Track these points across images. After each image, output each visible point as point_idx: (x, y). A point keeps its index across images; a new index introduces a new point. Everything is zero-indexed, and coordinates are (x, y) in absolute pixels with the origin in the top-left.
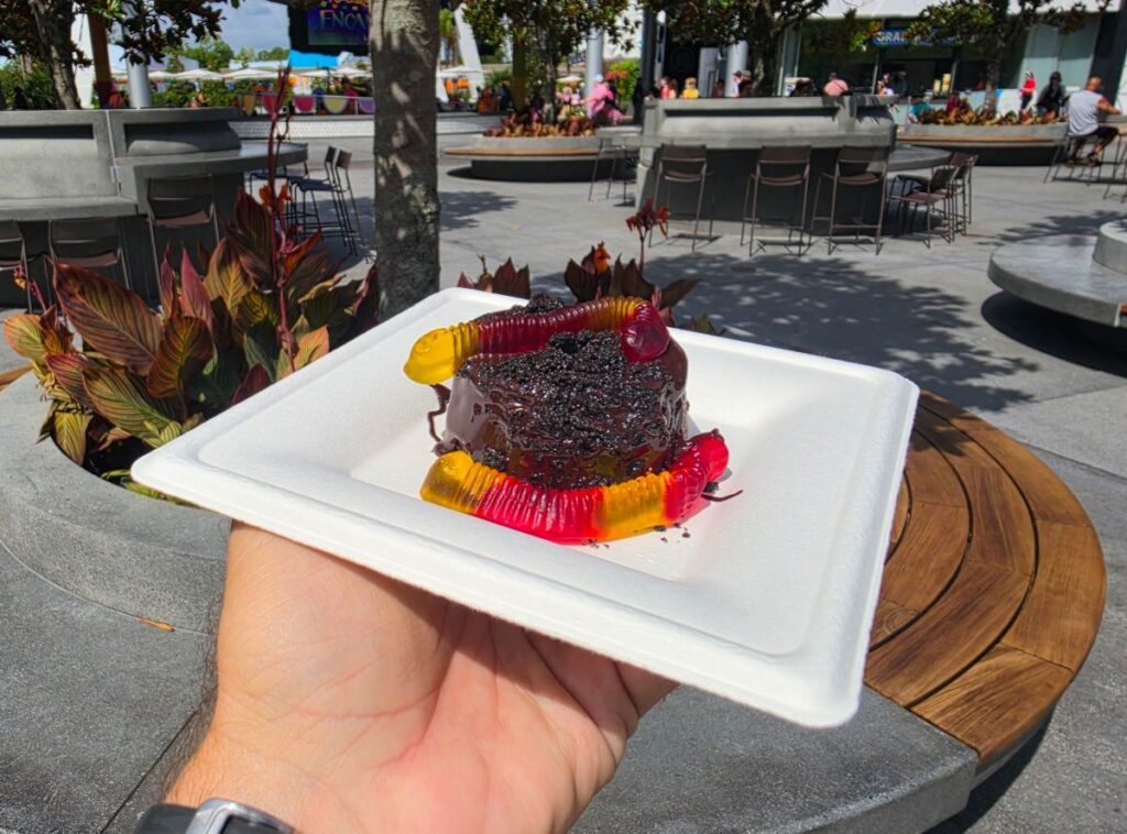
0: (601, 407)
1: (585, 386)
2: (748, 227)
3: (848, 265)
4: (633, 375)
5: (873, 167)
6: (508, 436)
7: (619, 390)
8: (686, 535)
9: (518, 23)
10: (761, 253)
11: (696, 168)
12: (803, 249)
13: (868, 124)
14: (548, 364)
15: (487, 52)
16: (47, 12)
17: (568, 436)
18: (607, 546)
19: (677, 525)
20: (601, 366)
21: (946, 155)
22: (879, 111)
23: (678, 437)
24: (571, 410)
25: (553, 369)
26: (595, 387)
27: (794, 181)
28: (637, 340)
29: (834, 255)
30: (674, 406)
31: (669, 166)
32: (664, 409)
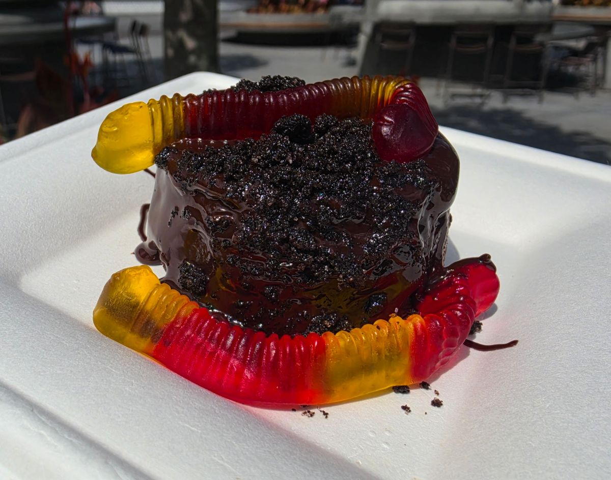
0: (335, 221)
1: (315, 191)
4: (386, 178)
6: (209, 249)
7: (364, 198)
8: (437, 403)
14: (269, 157)
17: (285, 257)
18: (326, 414)
19: (425, 386)
20: (340, 163)
23: (435, 260)
24: (292, 223)
25: (275, 163)
26: (329, 193)
28: (394, 131)
30: (436, 223)
32: (422, 228)
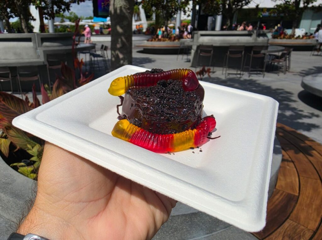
0: (174, 106)
1: (169, 99)
2: (225, 69)
3: (255, 81)
4: (186, 95)
5: (263, 52)
6: (142, 115)
7: (181, 101)
8: (201, 151)
9: (157, 9)
10: (228, 77)
11: (209, 52)
12: (241, 76)
13: (261, 39)
14: (157, 91)
15: (148, 17)
16: (20, 4)
17: (162, 116)
18: (174, 154)
19: (198, 147)
20: (175, 92)
21: (284, 48)
22: (264, 35)
23: (199, 117)
24: (164, 107)
25: (159, 92)
26: (173, 99)
27: (239, 56)
28: (188, 84)
29: (251, 78)
30: (199, 107)
31: (201, 51)
32: (196, 108)
